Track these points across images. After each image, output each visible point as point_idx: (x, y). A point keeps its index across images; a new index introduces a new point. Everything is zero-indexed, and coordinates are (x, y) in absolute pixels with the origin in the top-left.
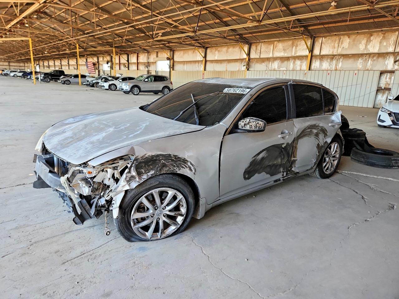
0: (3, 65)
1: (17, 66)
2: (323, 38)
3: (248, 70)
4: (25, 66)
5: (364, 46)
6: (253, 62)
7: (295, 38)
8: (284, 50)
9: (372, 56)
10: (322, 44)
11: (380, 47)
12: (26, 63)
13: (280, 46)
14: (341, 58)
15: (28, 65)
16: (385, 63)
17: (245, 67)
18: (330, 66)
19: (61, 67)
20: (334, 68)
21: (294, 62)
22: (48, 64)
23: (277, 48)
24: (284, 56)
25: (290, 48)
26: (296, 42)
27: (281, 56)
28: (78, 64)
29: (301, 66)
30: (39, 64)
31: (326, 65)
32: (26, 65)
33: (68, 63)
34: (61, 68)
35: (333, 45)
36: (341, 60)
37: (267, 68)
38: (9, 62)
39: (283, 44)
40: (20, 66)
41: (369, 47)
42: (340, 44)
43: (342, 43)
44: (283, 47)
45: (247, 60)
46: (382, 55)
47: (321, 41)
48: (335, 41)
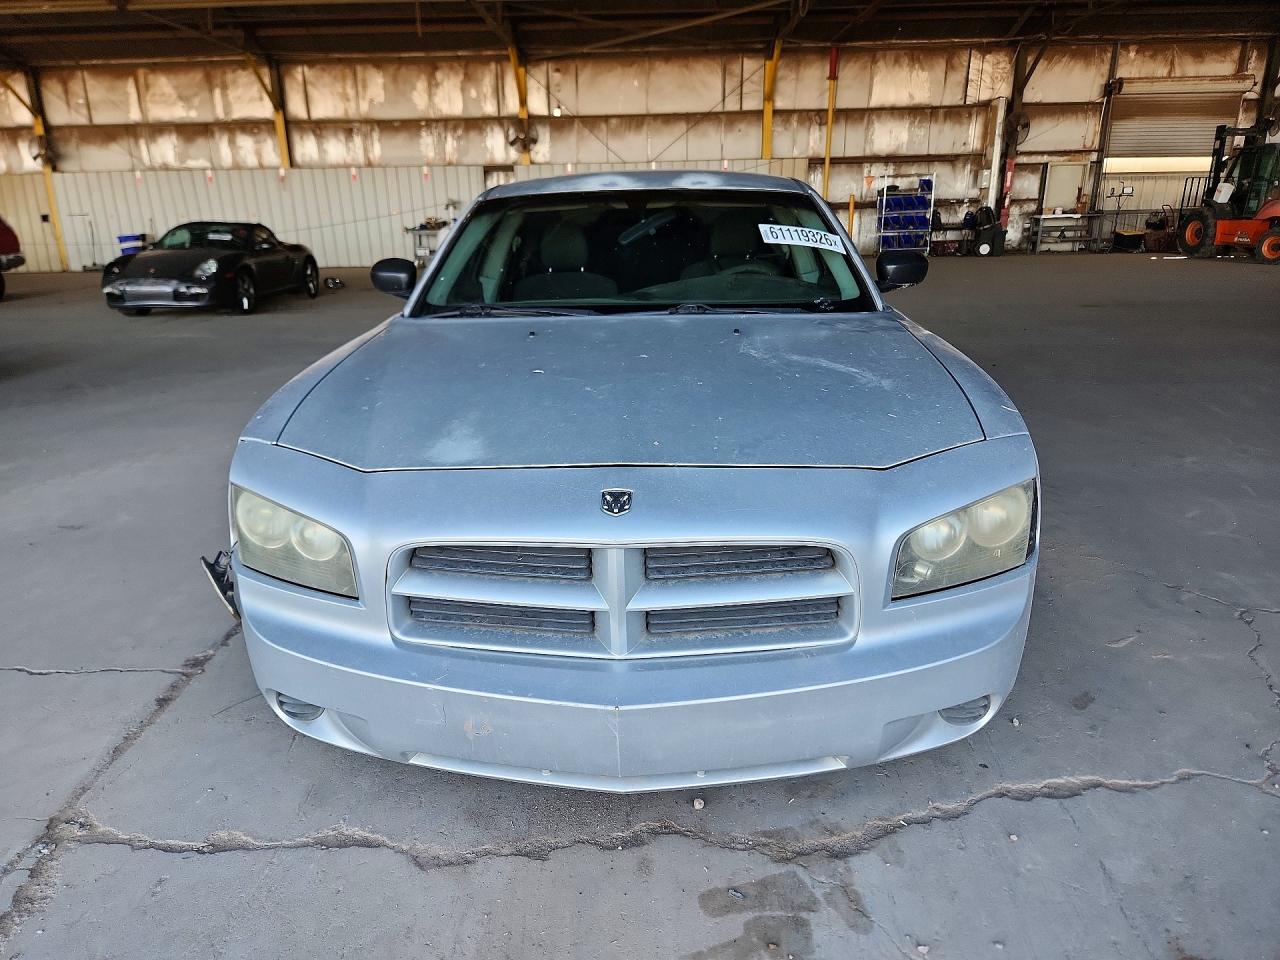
2: (306, 69)
3: (55, 169)
5: (425, 97)
6: (67, 141)
7: (211, 62)
8: (181, 98)
9: (450, 126)
10: (310, 88)
11: (464, 101)
13: (163, 84)
14: (372, 130)
16: (486, 147)
17: (39, 160)
18: (348, 153)
20: (361, 159)
21: (232, 142)
23: (151, 92)
24: (188, 120)
25: (205, 94)
26: (217, 74)
27: (178, 121)
29: (259, 154)
31: (336, 149)
35: (341, 90)
36: (376, 135)
37: (135, 161)
39: (172, 77)
41: (437, 100)
42: (360, 89)
43: (365, 87)
44: (176, 88)
45: (40, 130)
46: (473, 124)
47: (299, 77)
48: (344, 78)
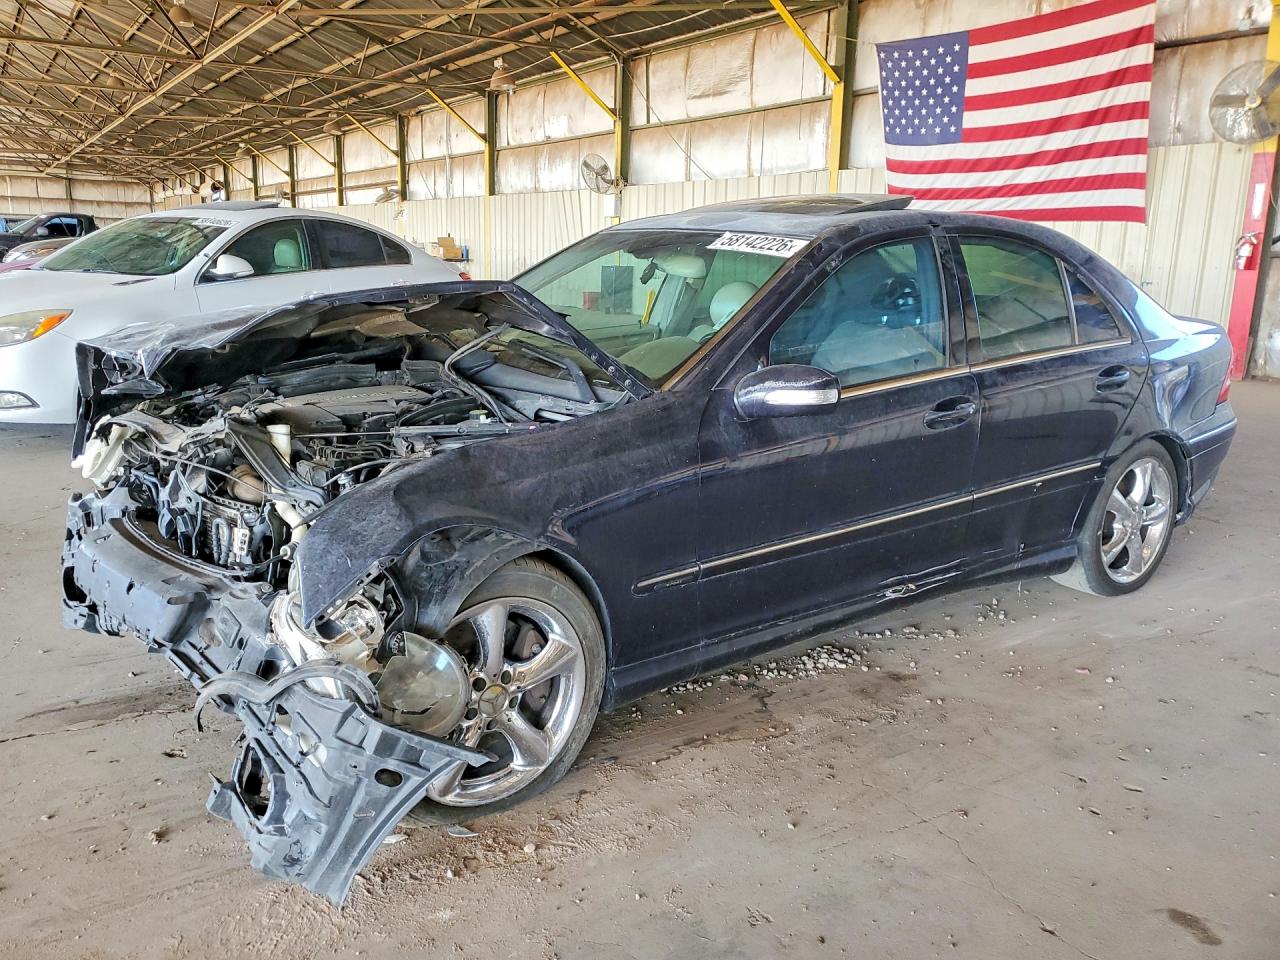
0: (38, 199)
1: (112, 203)
4: (152, 205)
12: (159, 187)
15: (169, 193)
19: (405, 181)
22: (291, 173)
28: (639, 118)
30: (226, 184)
32: (156, 199)
33: (490, 137)
34: (397, 187)
38: (70, 182)
40: (127, 204)
